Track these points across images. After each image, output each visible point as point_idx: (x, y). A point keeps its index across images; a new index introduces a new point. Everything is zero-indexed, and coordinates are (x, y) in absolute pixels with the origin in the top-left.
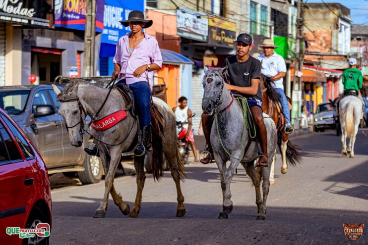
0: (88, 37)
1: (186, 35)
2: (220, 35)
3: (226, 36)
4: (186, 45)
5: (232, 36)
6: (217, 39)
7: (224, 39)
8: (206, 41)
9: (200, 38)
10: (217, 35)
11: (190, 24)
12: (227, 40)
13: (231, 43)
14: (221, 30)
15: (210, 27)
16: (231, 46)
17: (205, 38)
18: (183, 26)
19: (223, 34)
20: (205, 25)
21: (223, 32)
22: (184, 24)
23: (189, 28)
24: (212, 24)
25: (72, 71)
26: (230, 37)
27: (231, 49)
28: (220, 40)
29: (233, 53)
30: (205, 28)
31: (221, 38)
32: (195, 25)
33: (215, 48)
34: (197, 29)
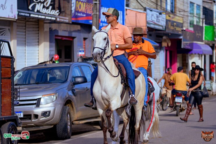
1: (152, 26)
2: (173, 26)
3: (177, 26)
4: (151, 33)
6: (171, 28)
7: (175, 28)
8: (164, 30)
9: (161, 28)
10: (172, 25)
11: (154, 19)
12: (178, 29)
13: (179, 31)
14: (174, 22)
15: (167, 21)
16: (180, 33)
17: (164, 28)
18: (150, 20)
19: (175, 25)
20: (164, 19)
22: (151, 18)
23: (154, 21)
24: (168, 18)
25: (80, 51)
26: (179, 27)
27: (180, 35)
28: (173, 29)
29: (181, 37)
30: (164, 21)
31: (174, 28)
32: (158, 19)
33: (170, 34)
34: (159, 22)
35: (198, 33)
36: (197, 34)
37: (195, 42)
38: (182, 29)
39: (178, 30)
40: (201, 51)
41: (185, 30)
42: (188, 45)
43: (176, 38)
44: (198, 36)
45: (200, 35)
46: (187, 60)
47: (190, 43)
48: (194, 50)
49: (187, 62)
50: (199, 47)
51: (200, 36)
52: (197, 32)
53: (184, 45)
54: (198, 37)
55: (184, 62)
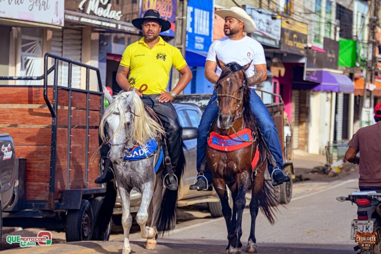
0: (177, 44)
1: (260, 40)
2: (292, 40)
3: (298, 41)
5: (303, 41)
6: (289, 44)
7: (295, 44)
8: (278, 47)
9: (272, 43)
10: (290, 39)
11: (263, 27)
12: (299, 45)
13: (301, 49)
14: (293, 33)
15: (283, 30)
16: (303, 52)
17: (278, 43)
19: (295, 38)
20: (278, 27)
21: (295, 36)
22: (258, 26)
23: (262, 32)
24: (285, 26)
26: (301, 42)
27: (301, 57)
28: (292, 45)
29: (303, 60)
30: (278, 31)
31: (293, 43)
32: (269, 27)
33: (285, 55)
34: (270, 33)
35: (331, 53)
36: (329, 55)
37: (325, 70)
38: (305, 45)
39: (300, 47)
40: (336, 86)
41: (310, 48)
42: (314, 74)
43: (295, 61)
44: (330, 58)
45: (334, 56)
46: (307, 102)
47: (317, 71)
48: (323, 83)
49: (307, 105)
50: (332, 78)
51: (333, 59)
52: (328, 51)
53: (307, 75)
54: (331, 60)
55: (302, 105)
